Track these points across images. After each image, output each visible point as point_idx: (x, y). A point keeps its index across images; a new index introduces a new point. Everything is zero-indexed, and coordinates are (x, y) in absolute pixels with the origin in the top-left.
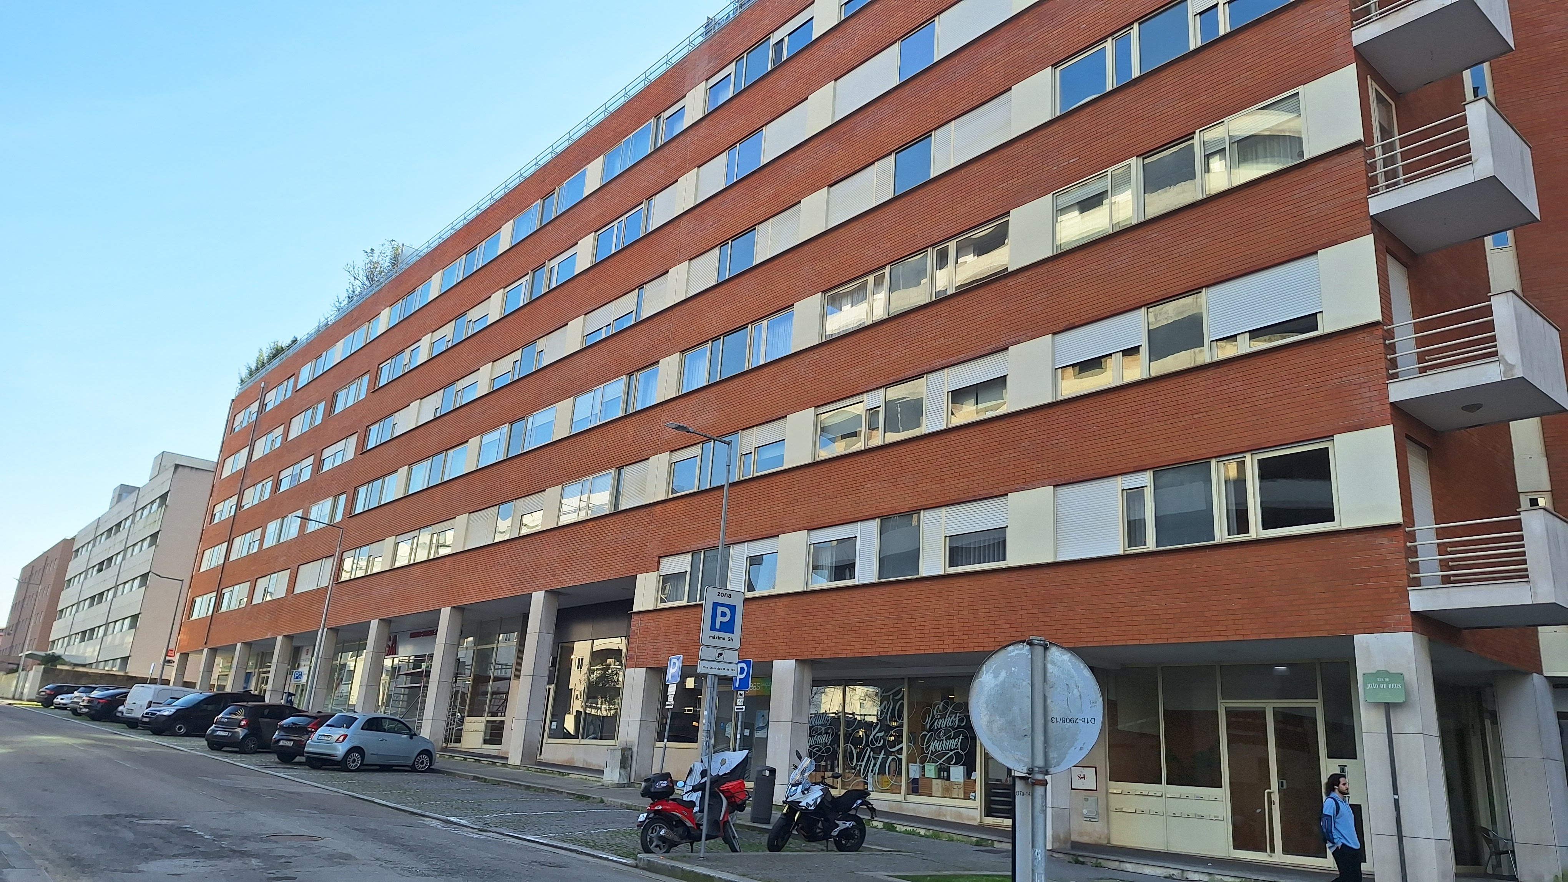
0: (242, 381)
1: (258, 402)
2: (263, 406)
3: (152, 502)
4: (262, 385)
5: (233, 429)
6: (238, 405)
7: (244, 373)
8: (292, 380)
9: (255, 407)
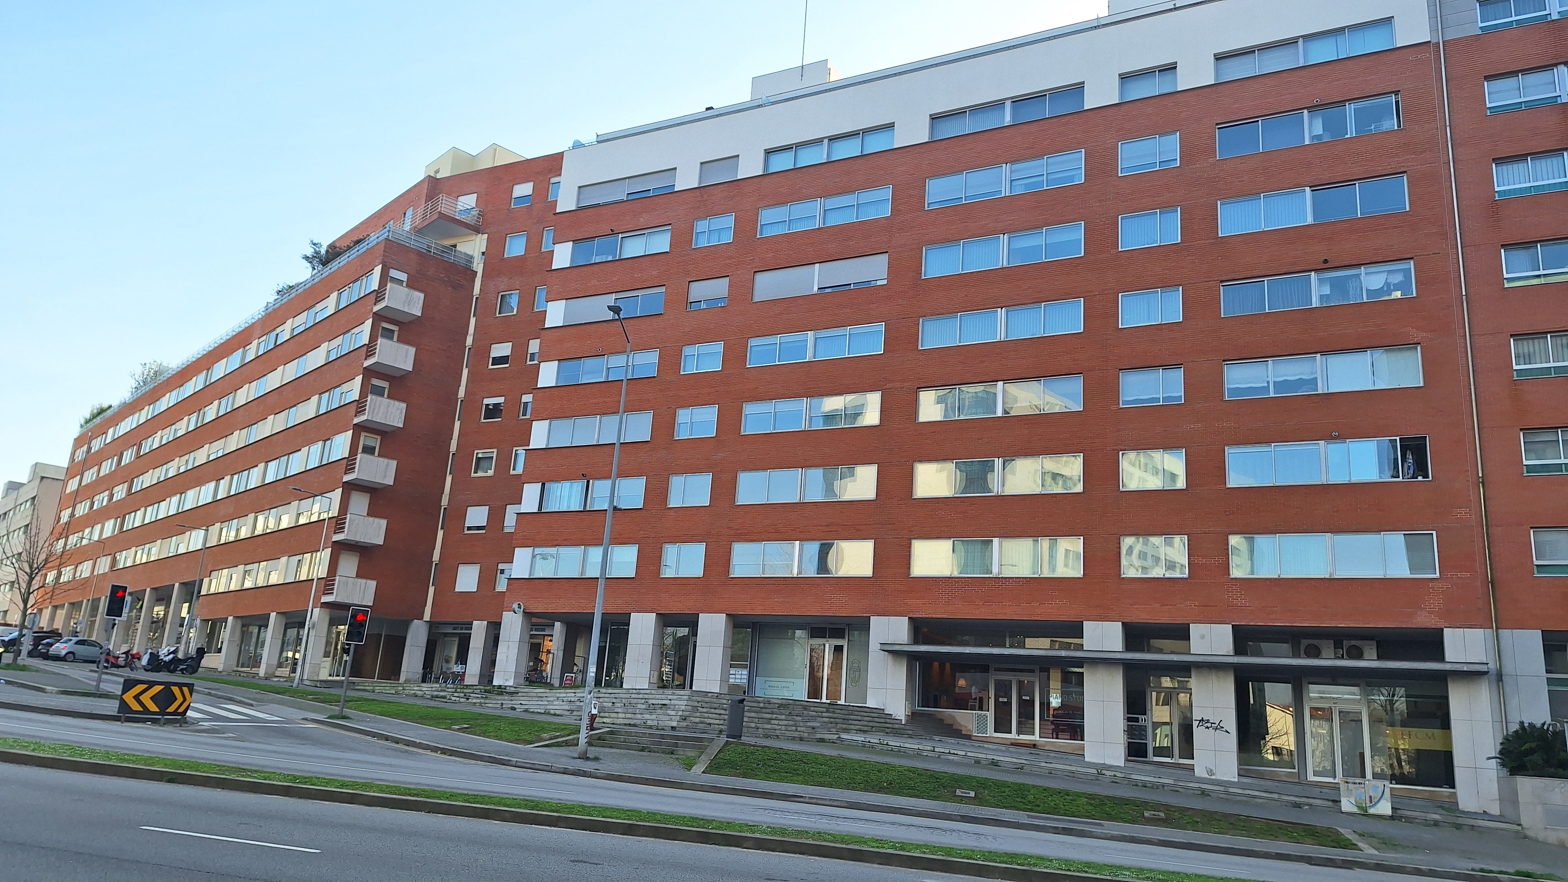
0: (81, 425)
1: (87, 445)
2: (90, 449)
3: (27, 501)
4: (90, 434)
5: (73, 460)
6: (79, 442)
7: (83, 422)
8: (104, 435)
9: (85, 448)
